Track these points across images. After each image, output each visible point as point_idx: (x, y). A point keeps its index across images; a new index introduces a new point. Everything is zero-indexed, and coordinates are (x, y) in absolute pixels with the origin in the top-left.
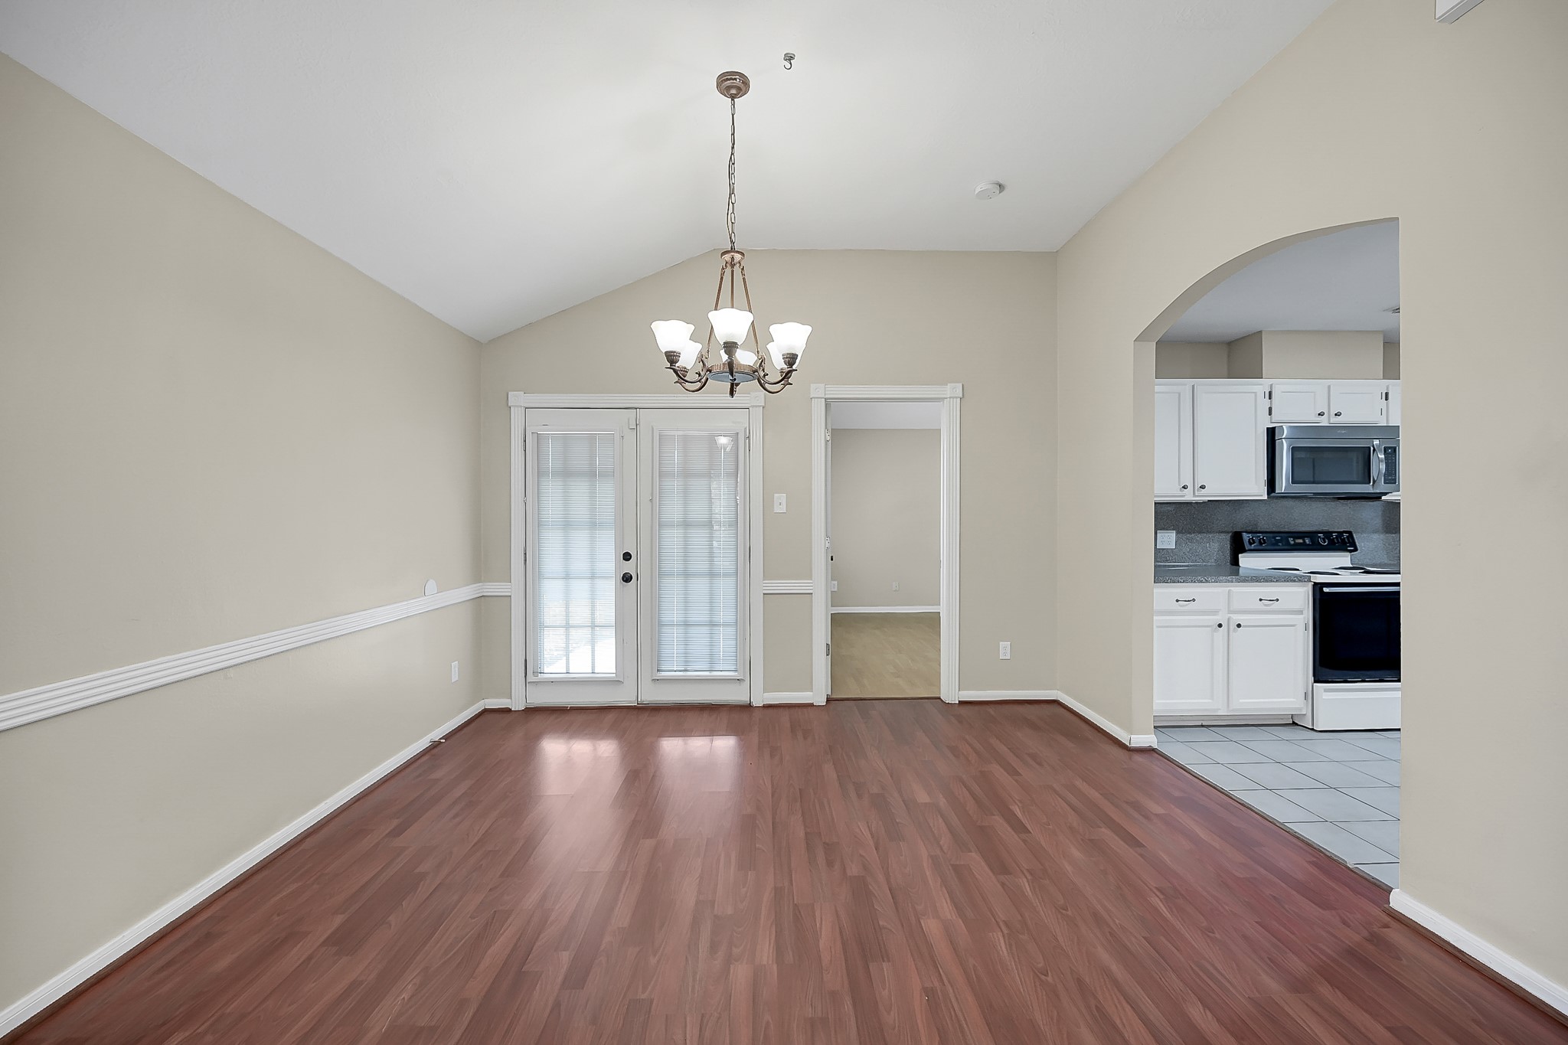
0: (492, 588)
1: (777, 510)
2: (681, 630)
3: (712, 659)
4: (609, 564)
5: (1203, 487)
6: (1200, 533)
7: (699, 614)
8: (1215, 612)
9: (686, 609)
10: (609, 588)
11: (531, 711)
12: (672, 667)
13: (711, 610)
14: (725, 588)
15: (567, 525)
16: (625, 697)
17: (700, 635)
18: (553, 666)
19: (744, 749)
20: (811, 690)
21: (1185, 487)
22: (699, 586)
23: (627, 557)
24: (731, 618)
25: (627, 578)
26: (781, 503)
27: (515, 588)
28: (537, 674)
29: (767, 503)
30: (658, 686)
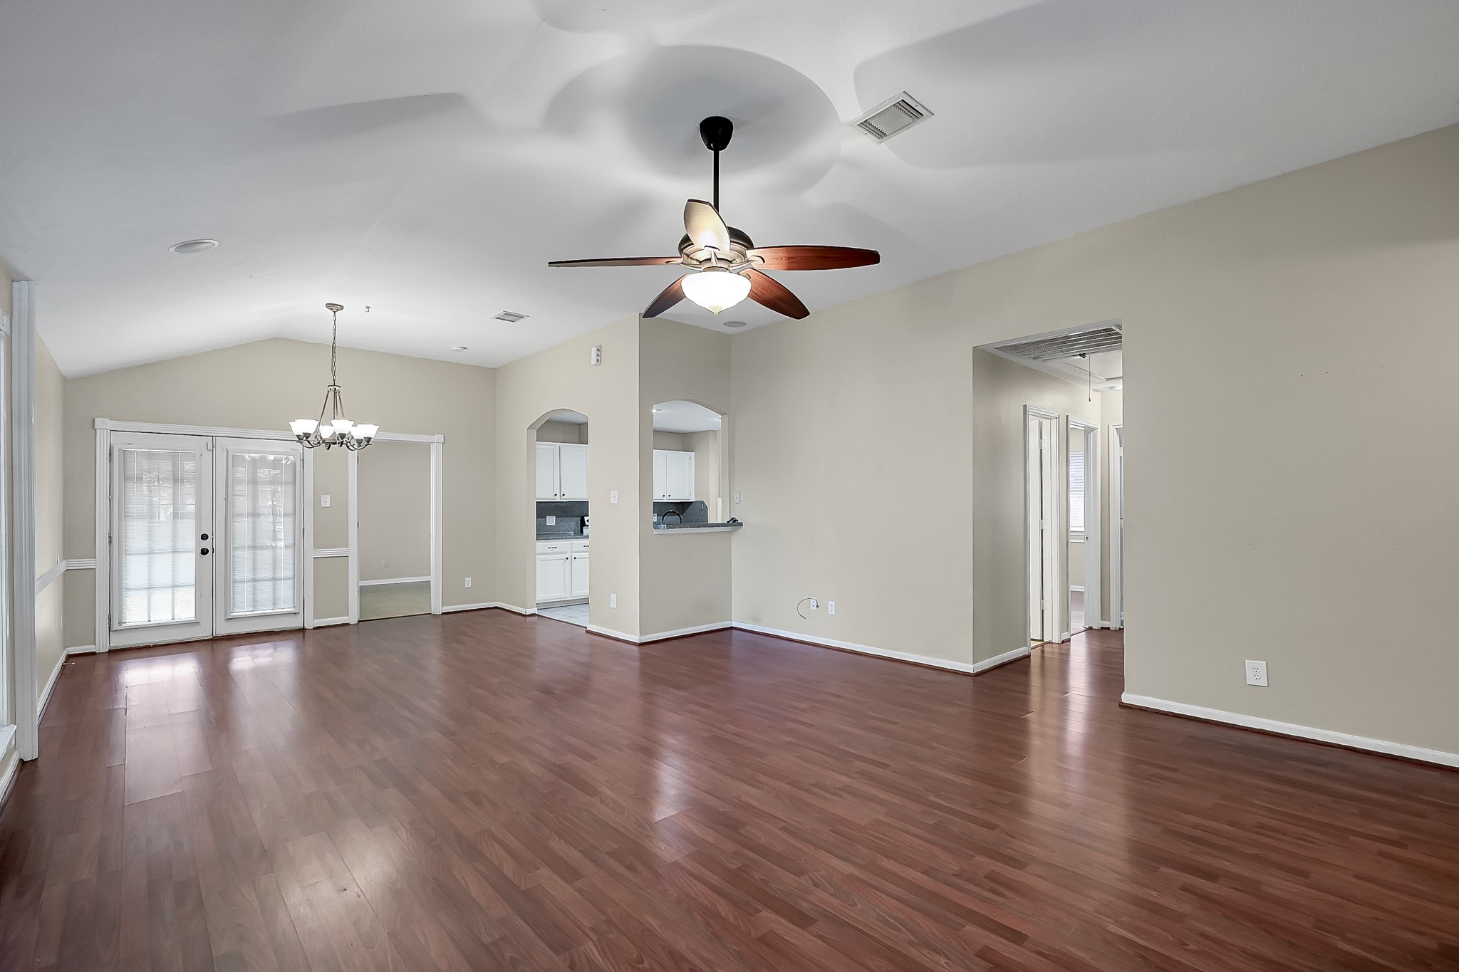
0: (76, 564)
2: (251, 584)
3: (275, 602)
4: (190, 542)
5: (564, 495)
6: (567, 517)
7: (265, 573)
8: (566, 553)
9: (254, 570)
10: (190, 558)
11: (114, 653)
12: (242, 609)
13: (274, 569)
14: (285, 556)
15: (152, 516)
16: (204, 632)
17: (265, 587)
18: (134, 616)
20: (348, 615)
21: (556, 495)
22: (265, 555)
23: (205, 537)
24: (290, 574)
25: (204, 552)
26: (326, 501)
27: (99, 563)
28: (120, 623)
29: (317, 501)
30: (231, 623)
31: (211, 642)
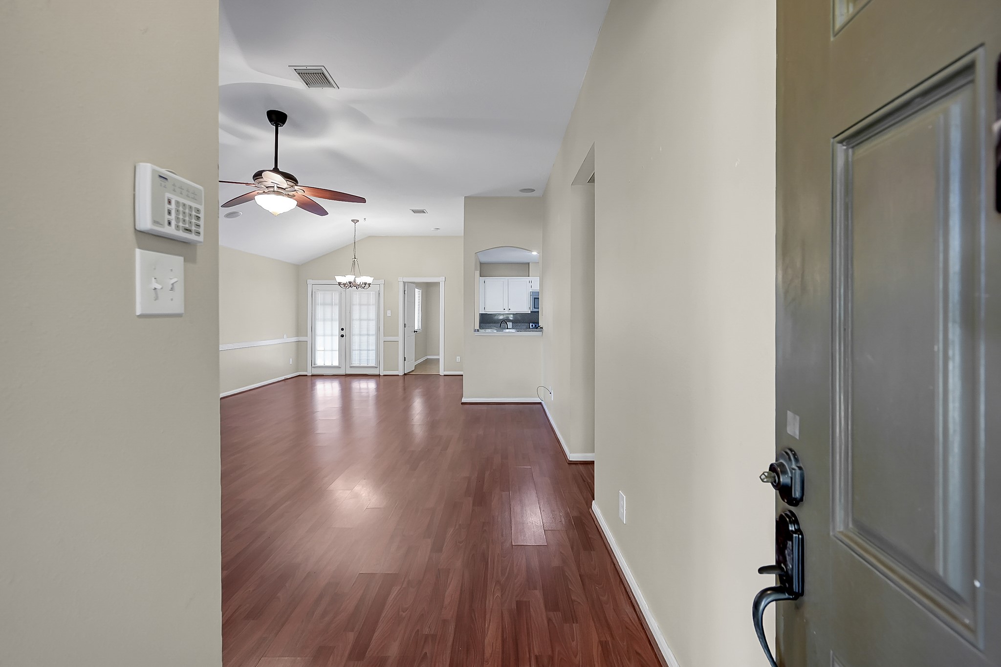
0: (302, 339)
1: (388, 315)
2: (359, 352)
3: (368, 361)
4: (337, 332)
7: (364, 347)
9: (360, 345)
10: (336, 338)
11: (313, 376)
12: (356, 363)
13: (368, 345)
14: (373, 339)
15: (324, 320)
16: (342, 372)
17: (364, 353)
18: (319, 362)
19: (378, 389)
20: (399, 371)
22: (364, 338)
23: (342, 329)
24: (374, 348)
25: (342, 336)
26: (389, 313)
27: (308, 339)
28: (314, 364)
29: (385, 313)
30: (352, 369)
31: (344, 377)
